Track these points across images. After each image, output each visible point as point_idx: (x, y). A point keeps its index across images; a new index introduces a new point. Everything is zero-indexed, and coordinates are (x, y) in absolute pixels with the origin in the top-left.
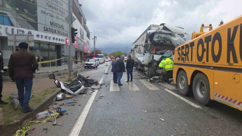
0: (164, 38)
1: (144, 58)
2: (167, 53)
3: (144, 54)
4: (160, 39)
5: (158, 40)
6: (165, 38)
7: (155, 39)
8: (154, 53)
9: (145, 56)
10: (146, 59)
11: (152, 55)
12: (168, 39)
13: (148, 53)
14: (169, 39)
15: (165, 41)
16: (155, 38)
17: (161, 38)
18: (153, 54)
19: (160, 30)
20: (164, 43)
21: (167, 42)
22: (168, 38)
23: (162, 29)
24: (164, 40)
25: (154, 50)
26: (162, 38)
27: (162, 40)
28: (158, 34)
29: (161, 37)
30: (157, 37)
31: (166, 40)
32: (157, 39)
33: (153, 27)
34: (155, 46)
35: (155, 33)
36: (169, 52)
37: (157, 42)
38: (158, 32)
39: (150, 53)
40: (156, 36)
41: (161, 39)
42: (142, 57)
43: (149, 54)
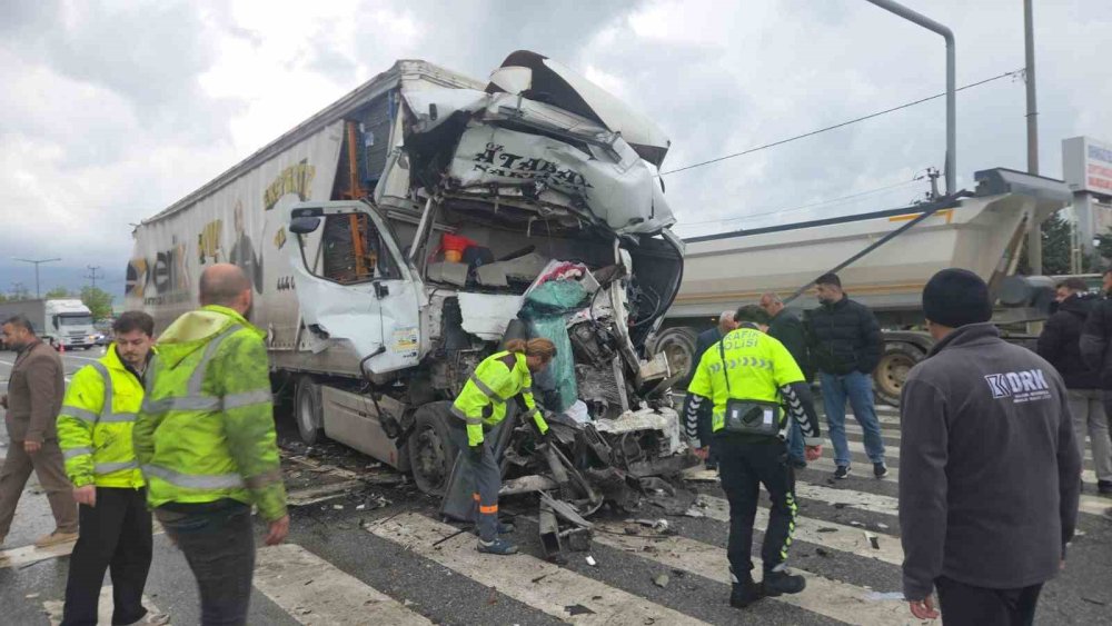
0: (535, 162)
1: (389, 323)
2: (546, 280)
3: (383, 284)
4: (502, 173)
5: (488, 178)
6: (540, 166)
7: (465, 170)
8: (461, 279)
9: (387, 303)
10: (397, 329)
11: (439, 293)
12: (562, 174)
13: (414, 279)
14: (571, 179)
15: (533, 187)
16: (467, 158)
17: (507, 165)
18: (454, 287)
19: (510, 101)
20: (524, 206)
21: (543, 198)
22: (564, 168)
23: (526, 94)
24: (526, 180)
25: (453, 255)
26: (516, 163)
27: (516, 180)
28: (489, 129)
29: (512, 158)
30: (481, 156)
31: (539, 187)
32: (480, 171)
33: (422, 77)
34: (450, 229)
35: (472, 123)
36: (563, 270)
37: (479, 191)
38: (494, 110)
39: (428, 281)
40: (472, 143)
41: (508, 171)
42: (369, 311)
43: (420, 285)
